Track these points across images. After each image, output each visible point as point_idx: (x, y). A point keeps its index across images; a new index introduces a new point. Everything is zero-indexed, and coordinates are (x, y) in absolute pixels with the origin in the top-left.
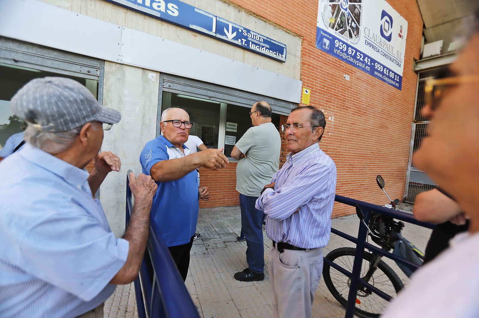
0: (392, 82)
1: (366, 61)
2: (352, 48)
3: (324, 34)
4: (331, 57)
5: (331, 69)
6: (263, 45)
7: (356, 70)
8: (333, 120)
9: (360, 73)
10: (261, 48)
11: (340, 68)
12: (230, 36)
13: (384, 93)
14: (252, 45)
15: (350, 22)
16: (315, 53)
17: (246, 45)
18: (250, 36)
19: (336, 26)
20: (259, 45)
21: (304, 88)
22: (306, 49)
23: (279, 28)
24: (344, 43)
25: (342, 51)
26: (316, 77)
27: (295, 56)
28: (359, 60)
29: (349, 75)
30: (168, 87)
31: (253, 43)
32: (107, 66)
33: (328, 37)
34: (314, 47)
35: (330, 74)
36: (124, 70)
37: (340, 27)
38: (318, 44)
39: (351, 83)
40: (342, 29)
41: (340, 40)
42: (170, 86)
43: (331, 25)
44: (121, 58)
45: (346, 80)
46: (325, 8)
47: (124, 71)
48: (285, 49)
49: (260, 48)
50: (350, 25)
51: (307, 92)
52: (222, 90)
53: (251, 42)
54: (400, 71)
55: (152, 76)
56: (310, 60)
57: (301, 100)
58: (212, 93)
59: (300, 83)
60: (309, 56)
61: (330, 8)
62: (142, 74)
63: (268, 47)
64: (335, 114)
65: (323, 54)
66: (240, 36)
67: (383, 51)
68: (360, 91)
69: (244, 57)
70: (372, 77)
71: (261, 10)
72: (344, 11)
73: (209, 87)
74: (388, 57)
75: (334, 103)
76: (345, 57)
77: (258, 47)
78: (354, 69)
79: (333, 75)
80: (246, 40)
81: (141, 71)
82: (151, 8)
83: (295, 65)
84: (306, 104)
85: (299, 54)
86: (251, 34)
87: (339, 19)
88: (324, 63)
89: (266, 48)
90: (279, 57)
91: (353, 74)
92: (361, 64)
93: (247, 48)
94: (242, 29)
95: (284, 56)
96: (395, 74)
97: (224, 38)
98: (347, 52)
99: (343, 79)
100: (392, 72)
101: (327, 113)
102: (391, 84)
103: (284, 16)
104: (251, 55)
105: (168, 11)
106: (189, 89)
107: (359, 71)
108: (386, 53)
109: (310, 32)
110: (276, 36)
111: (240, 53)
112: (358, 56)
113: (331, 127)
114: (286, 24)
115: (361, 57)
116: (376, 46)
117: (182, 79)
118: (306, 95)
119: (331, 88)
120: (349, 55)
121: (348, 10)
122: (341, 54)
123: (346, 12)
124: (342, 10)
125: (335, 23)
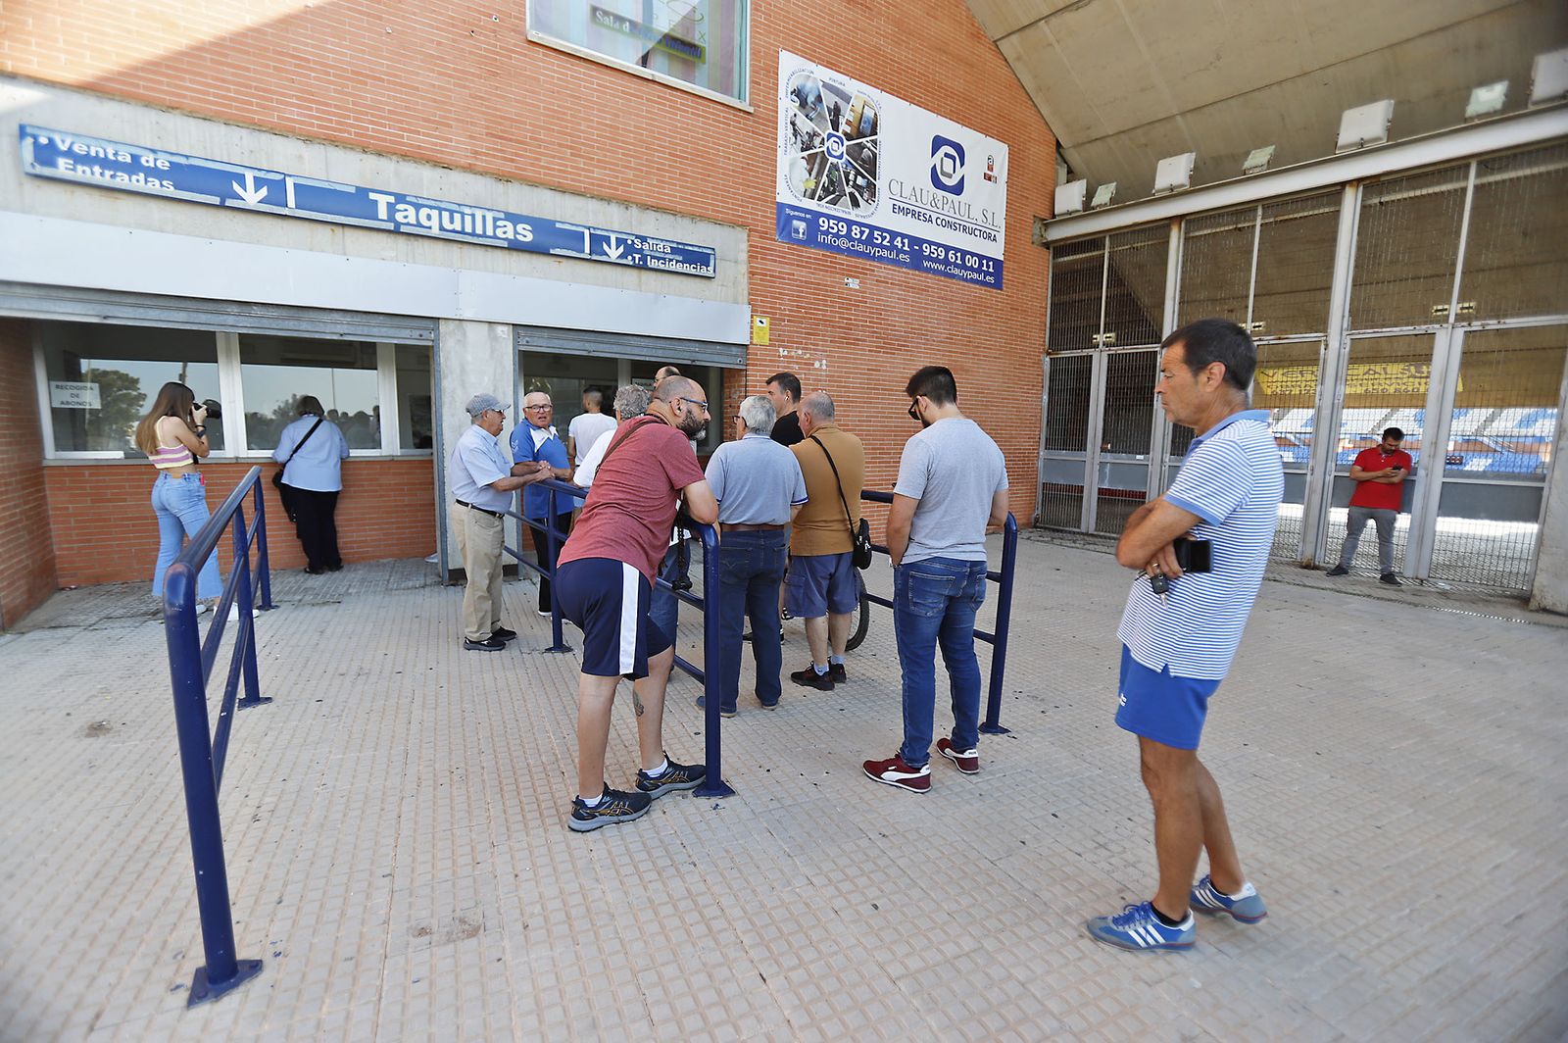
0: (975, 276)
1: (898, 242)
2: (861, 225)
3: (791, 213)
4: (812, 252)
5: (813, 273)
6: (672, 256)
7: (875, 266)
8: (824, 367)
9: (882, 271)
10: (668, 262)
11: (835, 268)
12: (614, 253)
13: (951, 300)
14: (651, 261)
15: (851, 177)
16: (775, 250)
17: (641, 262)
18: (648, 248)
19: (819, 191)
20: (664, 259)
21: (755, 317)
22: (757, 247)
23: (700, 220)
24: (840, 220)
25: (837, 236)
26: (780, 293)
27: (736, 262)
28: (881, 246)
29: (857, 278)
30: (525, 344)
31: (652, 257)
32: (443, 326)
33: (803, 215)
34: (774, 240)
35: (812, 283)
36: (465, 327)
37: (827, 191)
38: (780, 235)
39: (864, 293)
40: (833, 196)
41: (829, 217)
42: (527, 342)
43: (808, 193)
44: (461, 312)
45: (851, 289)
46: (792, 165)
47: (464, 329)
48: (712, 257)
49: (666, 263)
50: (851, 183)
51: (762, 323)
52: (606, 338)
53: (649, 257)
54: (996, 250)
55: (502, 331)
56: (766, 264)
57: (751, 338)
58: (592, 344)
59: (747, 309)
60: (763, 259)
61: (805, 163)
62: (489, 330)
63: (681, 259)
64: (828, 356)
65: (794, 249)
66: (630, 250)
67: (942, 217)
68: (888, 306)
69: (642, 281)
70: (917, 272)
71: (664, 200)
72: (835, 161)
73: (587, 337)
74: (958, 226)
75: (823, 335)
76: (845, 245)
77: (662, 262)
78: (870, 264)
79: (819, 284)
80: (639, 256)
81: (486, 326)
82: (495, 237)
83: (736, 277)
84: (762, 343)
85: (744, 256)
86: (648, 244)
87: (825, 179)
88: (798, 266)
89: (677, 261)
90: (703, 271)
91: (866, 274)
92: (885, 253)
93: (643, 267)
94: (633, 238)
95: (711, 268)
96: (981, 257)
97: (604, 258)
98: (848, 236)
99: (843, 289)
100: (973, 255)
101: (811, 354)
102: (973, 281)
103: (707, 198)
104: (653, 275)
105: (518, 236)
106: (556, 343)
107: (881, 268)
108: (950, 220)
109: (762, 216)
110: (695, 235)
111: (632, 275)
112: (877, 239)
113: (820, 380)
114: (713, 210)
115: (884, 238)
116: (923, 211)
117: (546, 330)
118: (761, 329)
119: (815, 309)
120: (854, 240)
121: (845, 156)
122: (835, 242)
123: (840, 161)
124: (831, 160)
125: (817, 187)
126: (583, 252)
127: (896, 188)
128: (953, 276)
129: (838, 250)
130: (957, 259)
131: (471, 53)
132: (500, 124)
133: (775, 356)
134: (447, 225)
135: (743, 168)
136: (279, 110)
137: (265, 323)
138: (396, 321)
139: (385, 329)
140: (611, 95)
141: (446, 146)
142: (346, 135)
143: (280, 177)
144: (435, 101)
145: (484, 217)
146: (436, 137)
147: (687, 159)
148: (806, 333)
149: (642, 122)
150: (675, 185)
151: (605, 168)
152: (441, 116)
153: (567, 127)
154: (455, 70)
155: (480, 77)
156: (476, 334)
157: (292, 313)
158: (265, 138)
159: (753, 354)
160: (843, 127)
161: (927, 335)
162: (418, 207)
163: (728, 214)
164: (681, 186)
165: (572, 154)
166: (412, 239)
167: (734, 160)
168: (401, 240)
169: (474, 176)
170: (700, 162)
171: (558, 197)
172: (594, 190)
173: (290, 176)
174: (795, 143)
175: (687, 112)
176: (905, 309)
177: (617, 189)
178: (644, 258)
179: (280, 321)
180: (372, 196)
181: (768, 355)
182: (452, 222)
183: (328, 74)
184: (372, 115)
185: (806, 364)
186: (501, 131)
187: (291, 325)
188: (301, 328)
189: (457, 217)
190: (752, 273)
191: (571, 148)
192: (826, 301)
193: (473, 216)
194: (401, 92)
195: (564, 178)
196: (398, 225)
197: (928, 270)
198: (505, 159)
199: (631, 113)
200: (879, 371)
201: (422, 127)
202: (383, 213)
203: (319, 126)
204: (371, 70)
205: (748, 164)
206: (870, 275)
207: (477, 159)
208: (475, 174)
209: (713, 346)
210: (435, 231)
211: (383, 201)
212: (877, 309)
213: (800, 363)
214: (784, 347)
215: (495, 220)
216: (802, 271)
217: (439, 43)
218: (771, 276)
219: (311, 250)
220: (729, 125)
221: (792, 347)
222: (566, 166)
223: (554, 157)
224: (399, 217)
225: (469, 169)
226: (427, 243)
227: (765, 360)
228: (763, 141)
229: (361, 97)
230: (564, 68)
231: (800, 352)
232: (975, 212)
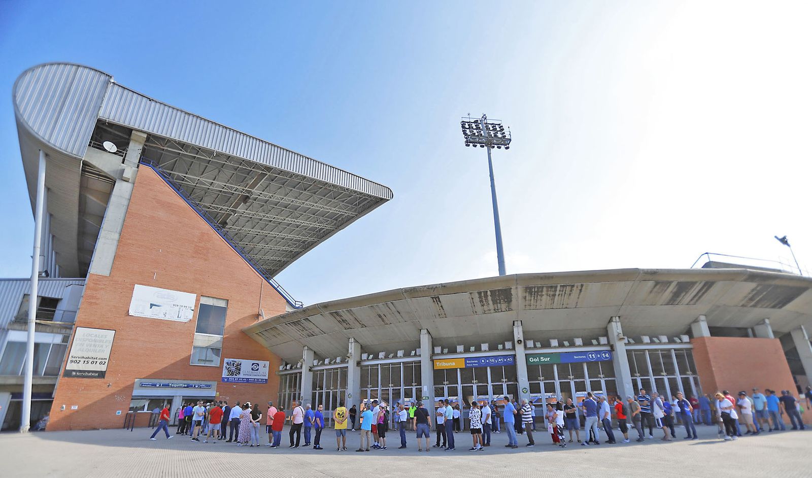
2: (237, 378)
4: (228, 383)
11: (231, 385)
12: (197, 387)
15: (236, 372)
16: (221, 383)
20: (204, 387)
22: (218, 383)
23: (210, 381)
26: (222, 389)
27: (215, 385)
32: (174, 397)
33: (226, 378)
40: (232, 375)
41: (231, 378)
42: (184, 398)
43: (228, 375)
45: (235, 387)
46: (225, 372)
51: (218, 393)
52: (194, 397)
54: (266, 378)
63: (207, 386)
64: (229, 397)
65: (224, 383)
68: (241, 389)
69: (200, 390)
70: (247, 383)
71: (205, 380)
95: (210, 387)
98: (234, 380)
103: (211, 378)
107: (240, 383)
109: (220, 379)
110: (209, 383)
117: (187, 396)
119: (227, 390)
121: (235, 369)
124: (232, 370)
126: (192, 387)
128: (255, 383)
129: (232, 382)
130: (257, 380)
132: (185, 374)
138: (169, 397)
140: (199, 369)
141: (178, 378)
148: (226, 394)
151: (197, 377)
152: (179, 375)
154: (181, 370)
155: (184, 370)
156: (178, 397)
160: (235, 365)
162: (174, 384)
163: (214, 380)
164: (208, 377)
170: (210, 374)
171: (191, 381)
172: (194, 380)
173: (162, 383)
174: (226, 369)
175: (209, 369)
176: (244, 388)
181: (218, 397)
188: (160, 398)
189: (179, 385)
190: (217, 387)
191: (193, 375)
192: (230, 389)
194: (175, 373)
196: (171, 386)
197: (250, 383)
198: (185, 378)
201: (176, 376)
205: (218, 373)
206: (238, 385)
208: (181, 381)
209: (210, 397)
211: (170, 384)
214: (221, 396)
215: (183, 385)
216: (226, 386)
218: (220, 387)
220: (215, 369)
223: (191, 377)
226: (174, 388)
228: (221, 370)
229: (171, 374)
232: (261, 373)
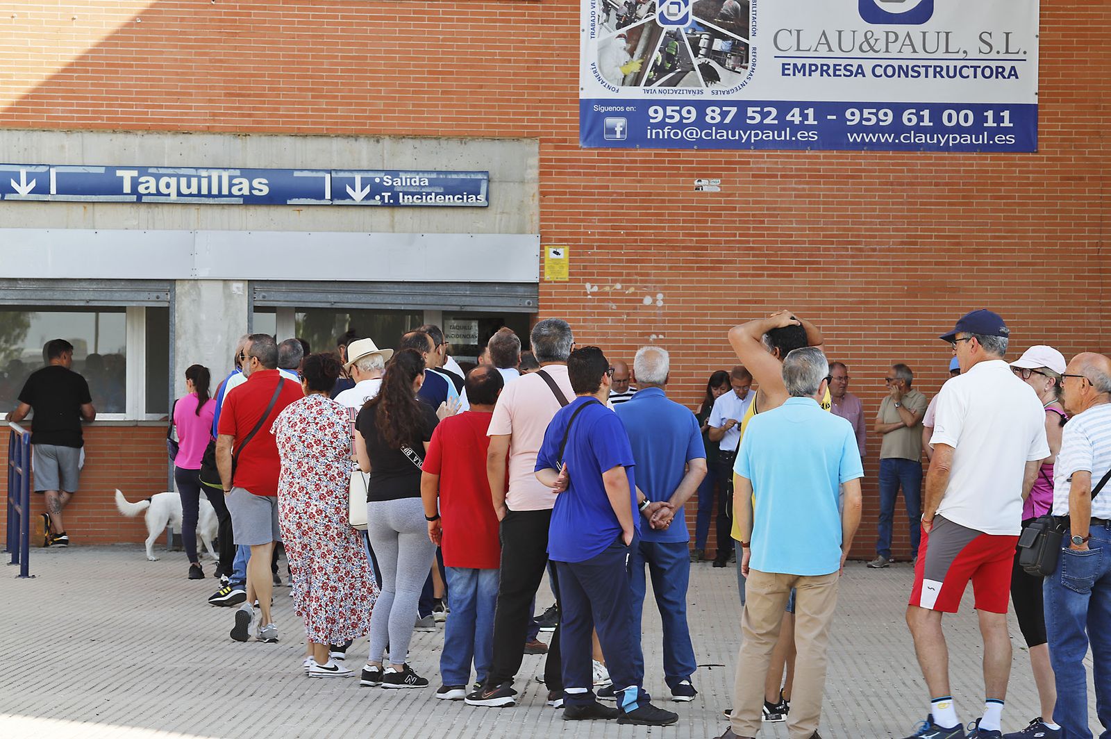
0: (968, 139)
1: (795, 116)
2: (723, 104)
3: (603, 109)
4: (639, 153)
5: (639, 181)
6: (429, 190)
7: (751, 156)
8: (660, 304)
9: (765, 161)
10: (424, 197)
11: (677, 169)
12: (358, 195)
13: (911, 184)
14: (403, 198)
15: (703, 43)
16: (579, 160)
17: (391, 201)
18: (400, 184)
19: (648, 73)
20: (420, 193)
21: (546, 248)
22: (551, 160)
23: (473, 139)
24: (683, 104)
25: (680, 125)
26: (585, 214)
27: (522, 182)
28: (761, 127)
29: (719, 176)
30: (261, 299)
31: (405, 193)
32: (178, 287)
33: (622, 109)
34: (577, 148)
35: (637, 194)
36: (200, 287)
37: (659, 70)
38: (585, 140)
39: (729, 195)
41: (664, 104)
42: (264, 297)
43: (628, 80)
44: (197, 272)
45: (706, 194)
46: (603, 49)
47: (198, 288)
48: (484, 182)
49: (422, 198)
50: (703, 51)
51: (557, 253)
53: (401, 194)
54: (1024, 91)
55: (237, 288)
56: (565, 180)
57: (542, 274)
58: (335, 295)
59: (534, 241)
60: (560, 174)
61: (622, 42)
62: (224, 288)
63: (442, 190)
64: (666, 288)
65: (608, 155)
66: (376, 190)
67: (885, 63)
68: (775, 209)
69: (393, 221)
70: (835, 153)
71: (423, 125)
72: (673, 28)
73: (329, 287)
74: (922, 69)
75: (658, 261)
76: (694, 136)
77: (417, 198)
78: (737, 155)
79: (650, 194)
80: (390, 194)
81: (221, 283)
82: (230, 195)
83: (522, 201)
84: (559, 280)
85: (533, 173)
86: (401, 179)
87: (657, 55)
88: (614, 174)
89: (437, 194)
90: (472, 200)
91: (735, 169)
92: (771, 135)
93: (395, 204)
94: (382, 175)
95: (482, 197)
96: (979, 109)
97: (348, 202)
98: (700, 122)
99: (693, 195)
100: (958, 107)
101: (636, 288)
102: (960, 148)
103: (480, 113)
104: (408, 213)
105: (253, 191)
106: (295, 296)
107: (762, 157)
108: (904, 64)
109: (557, 121)
110: (463, 159)
111: (384, 216)
112: (753, 118)
113: (654, 321)
114: (488, 126)
115: (765, 115)
116: (844, 62)
117: (284, 284)
118: (556, 262)
119: (642, 228)
120: (710, 126)
121: (691, 17)
122: (676, 134)
123: (682, 27)
124: (667, 28)
125: (644, 66)
126: (322, 197)
127: (787, 41)
128: (915, 147)
129: (684, 144)
130: (921, 119)
131: (211, 20)
132: (239, 82)
133: (579, 294)
134: (184, 190)
135: (528, 68)
136: (48, 111)
137: (28, 295)
138: (135, 286)
139: (125, 293)
140: (358, 24)
141: (186, 114)
142: (99, 122)
143: (46, 169)
144: (177, 74)
145: (220, 178)
146: (178, 107)
147: (451, 73)
148: (628, 261)
149: (394, 45)
150: (437, 106)
151: (350, 104)
152: (182, 87)
153: (308, 70)
154: (196, 41)
155: (219, 41)
156: (210, 293)
157: (47, 284)
158: (37, 137)
159: (545, 294)
161: (859, 243)
162: (158, 177)
163: (508, 127)
164: (444, 106)
165: (313, 97)
166: (153, 206)
167: (516, 61)
168: (143, 210)
169: (213, 136)
170: (469, 73)
171: (299, 142)
172: (337, 129)
173: (53, 166)
174: (607, 21)
175: (452, 20)
176: (811, 209)
177: (365, 124)
178: (395, 196)
179: (39, 292)
180: (119, 173)
181: (568, 294)
182: (189, 187)
183: (87, 71)
184: (122, 99)
185: (628, 301)
186: (240, 88)
187: (47, 295)
188: (55, 297)
189: (194, 181)
190: (543, 194)
191: (312, 90)
192: (662, 215)
193: (209, 178)
194: (146, 73)
195: (305, 123)
196: (140, 196)
197: (856, 146)
198: (243, 115)
199: (380, 38)
200: (762, 302)
201: (166, 100)
202: (127, 188)
203: (79, 119)
204: (122, 59)
205: (537, 62)
206: (740, 169)
207: (215, 121)
208: (214, 134)
209: (489, 288)
210: (174, 197)
211: (127, 176)
212: (754, 215)
213: (621, 301)
214: (593, 281)
215: (231, 178)
216: (621, 181)
217: (182, 19)
218: (571, 194)
219: (67, 228)
220: (509, 21)
221: (607, 281)
222: (307, 110)
223: (293, 103)
224: (141, 189)
225: (209, 131)
226: (166, 208)
227: (564, 300)
228: (557, 29)
229: (114, 85)
230: (305, 9)
231: (618, 286)
232: (966, 43)
